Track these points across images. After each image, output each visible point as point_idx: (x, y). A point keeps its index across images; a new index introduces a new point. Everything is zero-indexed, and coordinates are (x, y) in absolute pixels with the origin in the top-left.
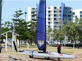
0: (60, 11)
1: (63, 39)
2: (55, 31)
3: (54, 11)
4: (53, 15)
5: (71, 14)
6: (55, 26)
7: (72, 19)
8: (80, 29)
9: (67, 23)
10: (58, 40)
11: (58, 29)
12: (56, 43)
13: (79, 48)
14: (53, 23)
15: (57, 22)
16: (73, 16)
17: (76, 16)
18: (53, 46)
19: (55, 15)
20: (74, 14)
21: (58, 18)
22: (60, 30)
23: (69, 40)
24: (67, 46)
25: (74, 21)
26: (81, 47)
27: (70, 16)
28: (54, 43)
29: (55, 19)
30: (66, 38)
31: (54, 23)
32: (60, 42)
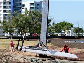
0: (10, 3)
1: (13, 31)
2: (4, 23)
3: (4, 3)
5: (21, 5)
7: (22, 11)
10: (7, 32)
11: (8, 21)
12: (6, 36)
14: (2, 15)
15: (7, 14)
16: (23, 8)
17: (26, 8)
18: (2, 38)
19: (4, 7)
20: (24, 6)
21: (8, 9)
22: (10, 22)
23: (19, 32)
24: (17, 39)
25: (24, 13)
26: (31, 40)
28: (4, 35)
29: (4, 11)
30: (16, 30)
31: (4, 15)
32: (10, 34)
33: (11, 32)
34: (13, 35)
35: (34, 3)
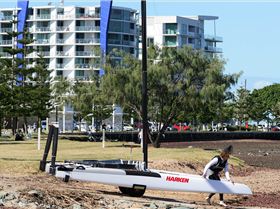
0: (98, 23)
1: (107, 115)
2: (79, 88)
3: (78, 23)
4: (73, 36)
5: (135, 30)
6: (79, 73)
8: (162, 81)
9: (119, 60)
10: (89, 119)
11: (91, 82)
12: (83, 130)
13: (158, 147)
14: (73, 61)
15: (87, 59)
17: (151, 40)
18: (72, 139)
19: (79, 36)
21: (91, 44)
22: (98, 85)
23: (126, 119)
24: (120, 140)
26: (167, 144)
27: (129, 38)
28: (76, 129)
29: (79, 49)
30: (117, 112)
31: (78, 61)
32: (97, 124)
33: (102, 116)
34: (109, 126)
35: (176, 24)
